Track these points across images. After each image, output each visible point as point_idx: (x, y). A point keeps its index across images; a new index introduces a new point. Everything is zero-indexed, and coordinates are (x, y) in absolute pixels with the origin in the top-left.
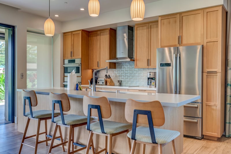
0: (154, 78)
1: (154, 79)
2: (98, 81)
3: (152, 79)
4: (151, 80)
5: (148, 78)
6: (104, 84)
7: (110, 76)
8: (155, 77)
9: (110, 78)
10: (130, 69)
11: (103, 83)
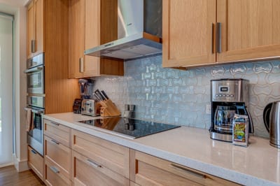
0: (241, 104)
1: (239, 107)
2: (82, 107)
3: (231, 106)
4: (227, 112)
5: (215, 105)
6: (93, 113)
7: (107, 94)
8: (244, 101)
9: (108, 98)
10: (157, 76)
11: (91, 111)
